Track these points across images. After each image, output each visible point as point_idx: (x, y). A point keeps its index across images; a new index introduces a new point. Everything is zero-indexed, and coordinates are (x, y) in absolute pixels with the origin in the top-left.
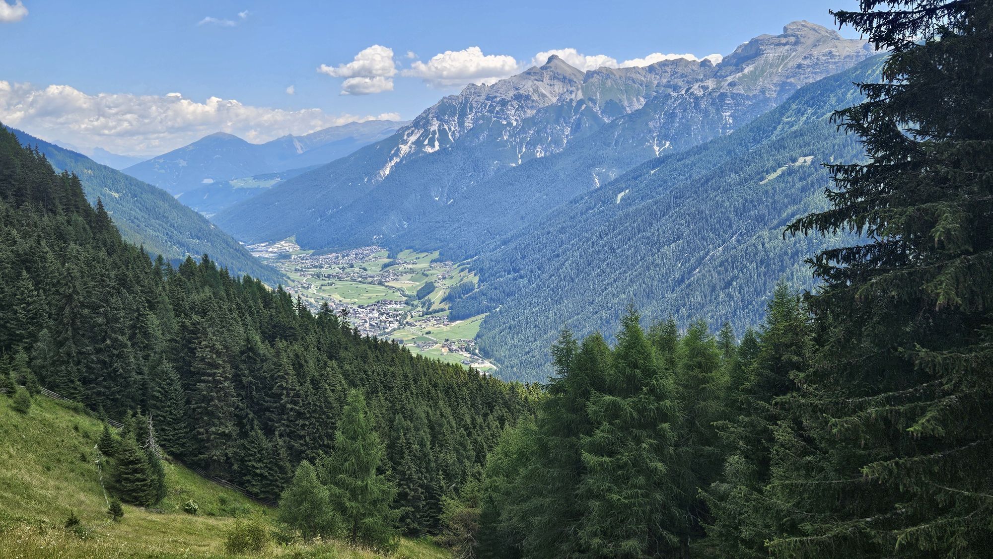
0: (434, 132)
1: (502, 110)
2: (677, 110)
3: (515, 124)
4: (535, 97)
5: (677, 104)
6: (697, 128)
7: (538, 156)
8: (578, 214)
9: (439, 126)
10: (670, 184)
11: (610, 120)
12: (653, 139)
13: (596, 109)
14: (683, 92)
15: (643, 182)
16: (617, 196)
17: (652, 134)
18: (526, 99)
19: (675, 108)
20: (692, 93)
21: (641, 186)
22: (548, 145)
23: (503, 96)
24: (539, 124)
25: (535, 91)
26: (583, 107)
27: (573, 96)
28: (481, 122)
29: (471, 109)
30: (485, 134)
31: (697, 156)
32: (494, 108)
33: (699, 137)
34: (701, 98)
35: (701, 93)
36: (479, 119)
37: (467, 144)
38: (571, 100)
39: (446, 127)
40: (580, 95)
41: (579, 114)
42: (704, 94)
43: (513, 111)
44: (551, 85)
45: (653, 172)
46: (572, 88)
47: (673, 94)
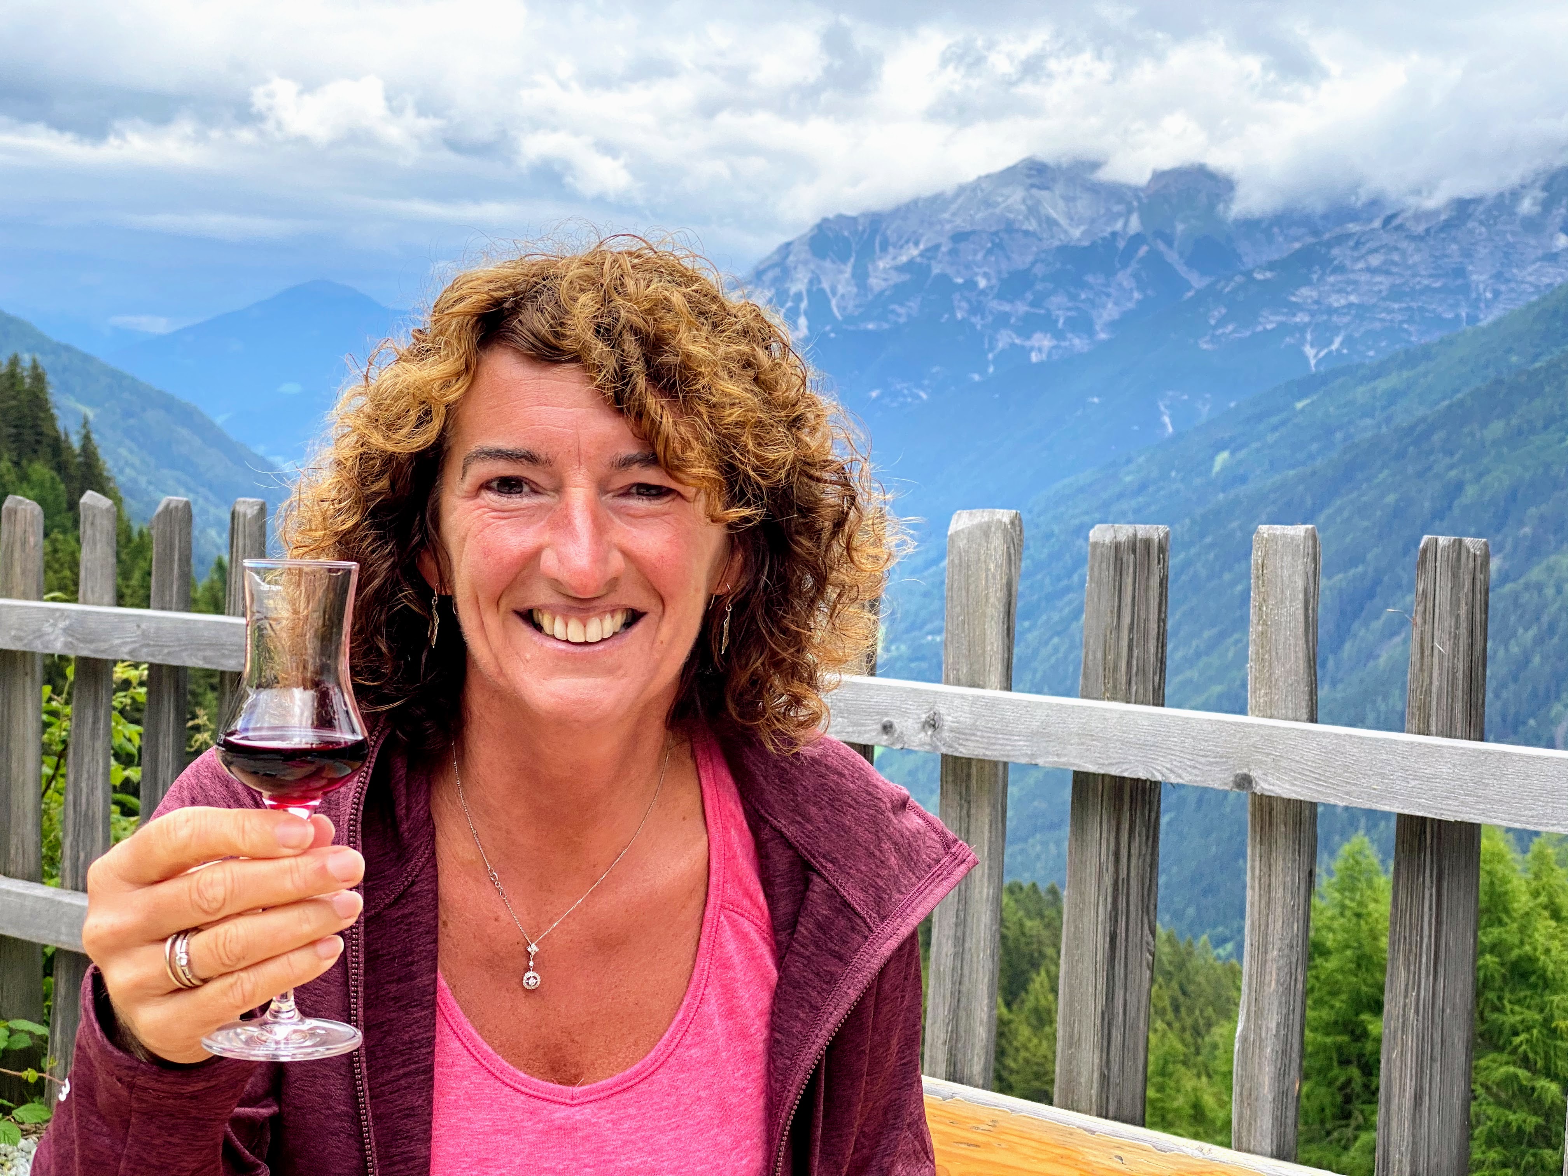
1: (953, 252)
2: (1361, 265)
3: (982, 283)
4: (1032, 226)
5: (1363, 250)
6: (1409, 308)
7: (1034, 357)
8: (1121, 496)
9: (811, 282)
10: (1339, 435)
11: (1206, 281)
12: (1301, 329)
13: (1172, 257)
14: (1377, 224)
15: (1275, 428)
16: (1212, 458)
17: (1302, 318)
18: (1010, 228)
19: (1358, 259)
20: (1400, 228)
21: (1271, 438)
22: (1059, 335)
23: (958, 221)
24: (1039, 287)
25: (1033, 210)
26: (1143, 250)
27: (1119, 226)
28: (906, 277)
29: (884, 248)
30: (914, 305)
31: (1405, 374)
32: (937, 247)
33: (1412, 329)
34: (1420, 238)
35: (1421, 229)
36: (900, 269)
37: (871, 326)
38: (1114, 234)
39: (826, 286)
40: (1135, 224)
41: (1134, 265)
42: (1427, 231)
43: (980, 256)
44: (1069, 199)
45: (1299, 405)
46: (1117, 208)
47: (1353, 227)
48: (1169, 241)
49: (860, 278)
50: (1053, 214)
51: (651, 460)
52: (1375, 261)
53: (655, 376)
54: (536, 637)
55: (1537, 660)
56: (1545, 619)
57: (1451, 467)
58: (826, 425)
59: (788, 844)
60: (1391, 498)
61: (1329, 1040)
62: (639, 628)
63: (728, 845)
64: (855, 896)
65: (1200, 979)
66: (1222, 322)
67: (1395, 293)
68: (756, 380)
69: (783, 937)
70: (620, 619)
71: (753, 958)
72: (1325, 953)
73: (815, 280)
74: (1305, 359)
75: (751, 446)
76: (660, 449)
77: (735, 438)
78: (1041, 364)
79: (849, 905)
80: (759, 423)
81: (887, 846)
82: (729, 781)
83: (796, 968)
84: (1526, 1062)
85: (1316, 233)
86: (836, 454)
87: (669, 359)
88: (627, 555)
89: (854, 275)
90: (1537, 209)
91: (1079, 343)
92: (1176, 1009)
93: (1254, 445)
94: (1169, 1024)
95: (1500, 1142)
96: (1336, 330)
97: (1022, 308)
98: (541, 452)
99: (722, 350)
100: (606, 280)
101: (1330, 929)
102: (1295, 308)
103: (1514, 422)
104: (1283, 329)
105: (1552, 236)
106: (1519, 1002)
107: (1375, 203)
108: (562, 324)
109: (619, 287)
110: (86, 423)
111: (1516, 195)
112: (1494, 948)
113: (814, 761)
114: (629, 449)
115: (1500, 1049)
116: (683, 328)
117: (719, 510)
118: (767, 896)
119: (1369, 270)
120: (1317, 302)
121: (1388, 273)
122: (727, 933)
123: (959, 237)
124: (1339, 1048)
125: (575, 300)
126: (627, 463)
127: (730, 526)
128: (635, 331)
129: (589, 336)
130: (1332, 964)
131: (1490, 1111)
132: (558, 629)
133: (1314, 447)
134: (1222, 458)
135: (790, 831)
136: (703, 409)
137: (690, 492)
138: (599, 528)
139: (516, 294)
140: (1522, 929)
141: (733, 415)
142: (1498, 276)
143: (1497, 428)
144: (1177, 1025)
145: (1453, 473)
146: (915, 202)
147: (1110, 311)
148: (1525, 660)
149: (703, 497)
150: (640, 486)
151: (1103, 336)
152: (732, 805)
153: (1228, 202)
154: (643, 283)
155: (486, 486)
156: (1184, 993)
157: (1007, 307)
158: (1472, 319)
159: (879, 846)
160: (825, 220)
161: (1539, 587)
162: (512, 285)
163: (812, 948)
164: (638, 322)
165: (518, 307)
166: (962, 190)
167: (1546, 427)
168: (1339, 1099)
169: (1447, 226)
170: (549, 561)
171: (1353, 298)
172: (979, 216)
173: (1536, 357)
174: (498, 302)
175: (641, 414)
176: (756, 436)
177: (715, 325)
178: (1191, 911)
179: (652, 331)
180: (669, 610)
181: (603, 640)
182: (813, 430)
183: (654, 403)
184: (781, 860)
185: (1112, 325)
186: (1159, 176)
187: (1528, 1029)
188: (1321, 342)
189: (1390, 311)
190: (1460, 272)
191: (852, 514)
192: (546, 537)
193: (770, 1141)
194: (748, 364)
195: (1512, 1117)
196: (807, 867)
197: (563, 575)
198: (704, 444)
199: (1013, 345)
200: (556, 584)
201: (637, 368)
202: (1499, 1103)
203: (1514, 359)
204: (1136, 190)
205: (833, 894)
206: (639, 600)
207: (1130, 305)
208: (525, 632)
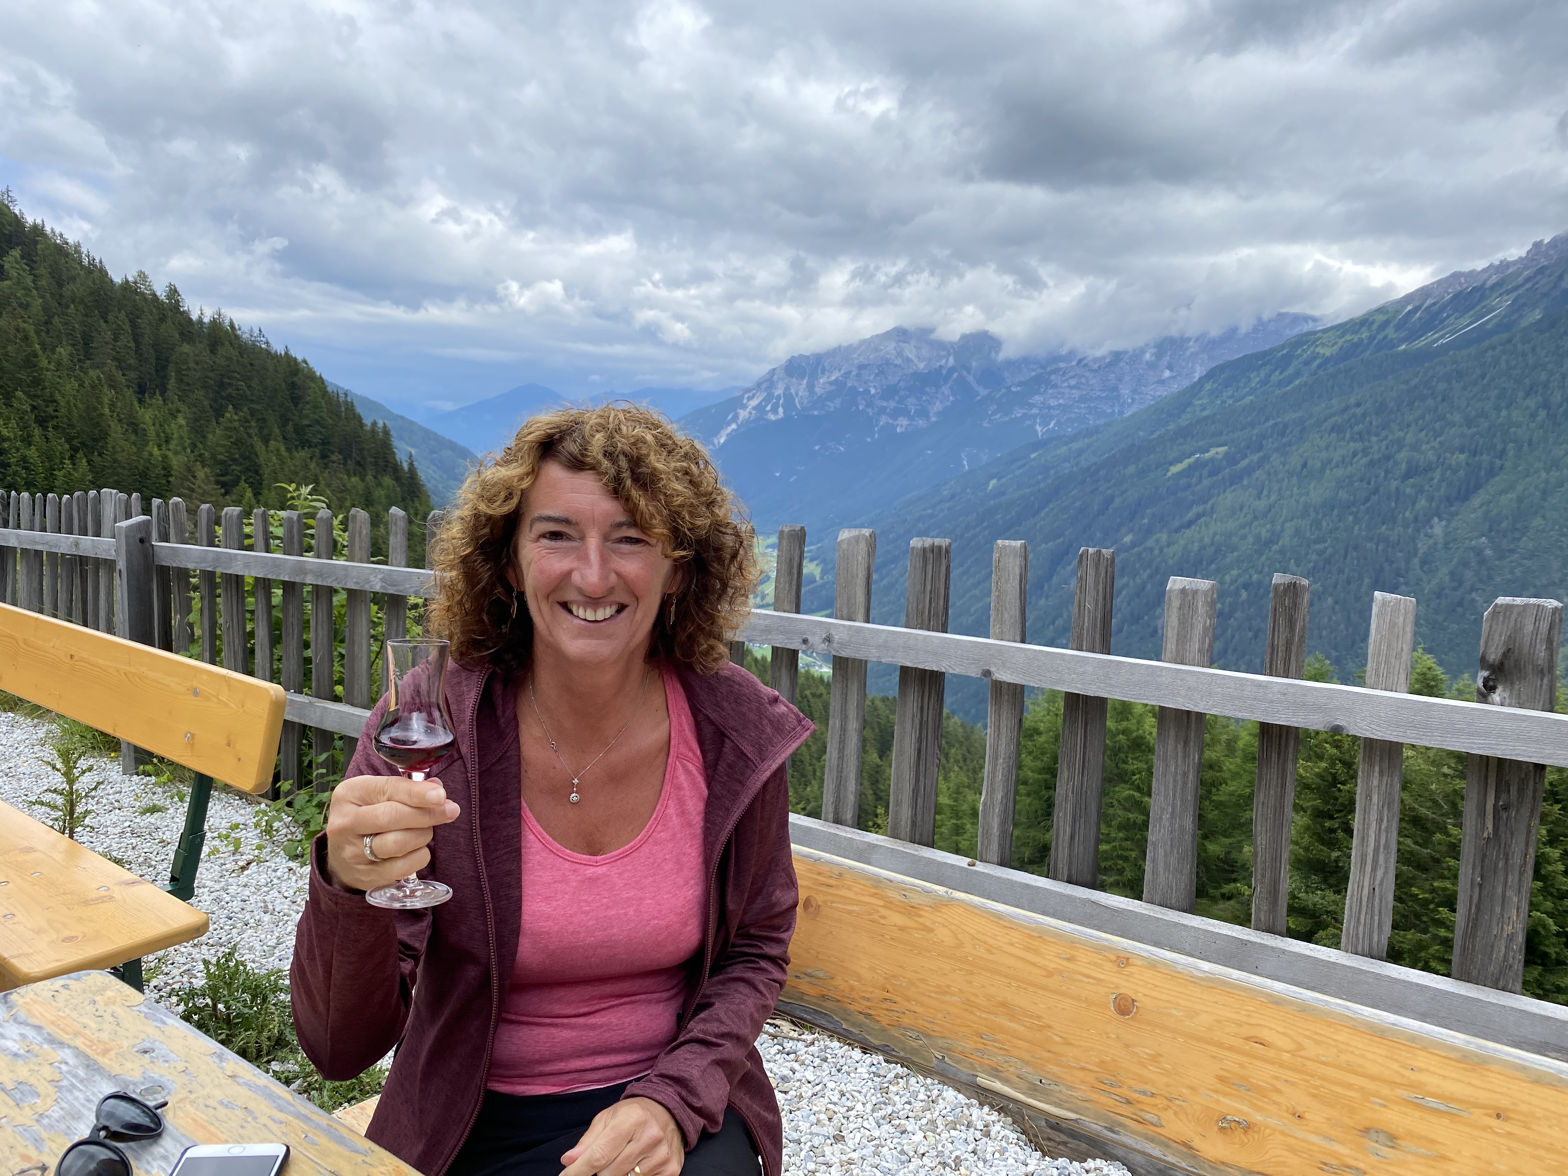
0: (779, 397)
1: (859, 375)
2: (1065, 384)
3: (873, 391)
4: (899, 361)
5: (1067, 376)
6: (1089, 407)
7: (898, 430)
8: (941, 502)
9: (785, 389)
10: (1052, 472)
11: (986, 392)
12: (1035, 417)
13: (970, 379)
14: (1074, 363)
15: (1020, 467)
16: (988, 483)
17: (1035, 411)
18: (888, 362)
19: (1063, 382)
20: (1086, 365)
21: (1018, 472)
22: (911, 418)
23: (861, 359)
24: (902, 393)
25: (900, 354)
26: (955, 375)
27: (943, 362)
28: (834, 387)
29: (823, 373)
30: (838, 402)
31: (1086, 440)
32: (850, 372)
33: (1091, 417)
34: (1096, 371)
35: (1096, 366)
36: (831, 383)
37: (816, 413)
38: (941, 367)
39: (793, 391)
40: (952, 361)
41: (950, 383)
42: (1100, 367)
43: (872, 377)
44: (918, 348)
45: (1032, 456)
46: (943, 353)
47: (1062, 365)
48: (969, 370)
49: (811, 387)
50: (910, 356)
51: (634, 523)
52: (1073, 382)
53: (637, 478)
54: (569, 617)
55: (1149, 586)
56: (1154, 565)
57: (1109, 488)
58: (728, 505)
59: (712, 723)
60: (1078, 504)
61: (1040, 777)
62: (624, 614)
63: (680, 724)
64: (748, 749)
65: (976, 745)
66: (995, 413)
67: (1082, 399)
68: (691, 482)
69: (709, 772)
70: (614, 608)
71: (694, 783)
72: (1040, 733)
73: (787, 388)
74: (1036, 431)
75: (687, 518)
76: (638, 518)
77: (678, 514)
78: (902, 433)
79: (745, 755)
80: (692, 505)
81: (765, 722)
82: (681, 690)
83: (717, 788)
84: (1138, 789)
85: (1043, 367)
86: (734, 520)
87: (643, 470)
88: (618, 575)
89: (807, 386)
90: (1153, 358)
91: (921, 423)
92: (965, 760)
93: (1010, 476)
94: (961, 768)
95: (1124, 828)
96: (1052, 418)
97: (892, 404)
98: (573, 518)
99: (673, 465)
100: (611, 426)
101: (1042, 721)
102: (1032, 406)
103: (1140, 465)
104: (1025, 417)
105: (1162, 371)
106: (1136, 759)
107: (1072, 353)
108: (586, 449)
109: (618, 430)
110: (411, 456)
111: (1143, 351)
112: (1124, 732)
113: (727, 679)
114: (621, 518)
115: (1125, 782)
116: (652, 453)
117: (669, 552)
118: (702, 751)
119: (1069, 386)
120: (1043, 403)
121: (1079, 388)
122: (680, 771)
123: (861, 367)
124: (1046, 780)
125: (594, 436)
126: (619, 525)
127: (675, 560)
128: (626, 455)
129: (600, 457)
130: (1042, 739)
131: (1120, 812)
132: (581, 613)
133: (1040, 477)
134: (993, 482)
135: (713, 716)
136: (662, 497)
137: (653, 541)
138: (604, 560)
139: (561, 432)
140: (1139, 722)
141: (679, 500)
142: (1134, 391)
143: (1131, 469)
144: (965, 768)
145: (1109, 492)
146: (840, 347)
147: (938, 407)
148: (1143, 587)
149: (660, 545)
150: (627, 538)
151: (934, 419)
152: (682, 703)
153: (997, 353)
154: (630, 429)
155: (543, 536)
156: (969, 752)
157: (885, 404)
158: (1121, 413)
159: (761, 723)
160: (793, 357)
161: (1151, 550)
162: (558, 427)
163: (726, 778)
164: (627, 449)
165: (561, 439)
166: (863, 342)
167: (1156, 469)
168: (1045, 806)
169: (1110, 364)
170: (576, 577)
171: (1061, 401)
172: (871, 357)
173: (1152, 433)
174: (550, 436)
175: (628, 499)
176: (690, 513)
177: (670, 452)
178: (973, 711)
179: (635, 454)
180: (641, 605)
181: (605, 619)
182: (721, 507)
183: (634, 493)
184: (708, 731)
185: (938, 414)
186: (964, 337)
187: (1140, 773)
188: (1045, 424)
189: (1080, 408)
190: (1115, 389)
191: (741, 552)
192: (575, 564)
193: (707, 873)
194: (686, 473)
195: (1131, 816)
196: (723, 735)
197: (584, 586)
198: (662, 516)
199: (887, 423)
200: (580, 590)
201: (626, 475)
202: (1125, 809)
203: (1141, 434)
204: (952, 344)
205: (736, 749)
206: (624, 598)
207: (948, 403)
208: (563, 614)
